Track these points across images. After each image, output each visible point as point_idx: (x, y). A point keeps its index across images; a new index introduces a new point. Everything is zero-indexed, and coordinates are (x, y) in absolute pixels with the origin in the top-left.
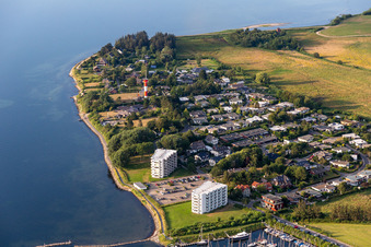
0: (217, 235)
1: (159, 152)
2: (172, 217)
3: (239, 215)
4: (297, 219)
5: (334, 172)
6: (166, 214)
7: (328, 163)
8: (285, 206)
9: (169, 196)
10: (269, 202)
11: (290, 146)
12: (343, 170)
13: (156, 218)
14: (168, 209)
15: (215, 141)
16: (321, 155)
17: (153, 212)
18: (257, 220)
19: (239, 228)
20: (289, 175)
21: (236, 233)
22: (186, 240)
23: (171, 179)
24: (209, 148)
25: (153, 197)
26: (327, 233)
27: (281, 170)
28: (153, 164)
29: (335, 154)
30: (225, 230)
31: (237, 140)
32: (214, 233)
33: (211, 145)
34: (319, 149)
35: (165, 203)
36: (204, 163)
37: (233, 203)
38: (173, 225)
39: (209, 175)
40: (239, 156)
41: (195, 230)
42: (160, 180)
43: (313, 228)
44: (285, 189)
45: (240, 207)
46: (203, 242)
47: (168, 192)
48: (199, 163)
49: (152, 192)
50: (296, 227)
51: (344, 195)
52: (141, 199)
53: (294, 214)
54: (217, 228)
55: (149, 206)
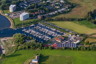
0: (26, 26)
1: (11, 5)
2: (15, 22)
3: (32, 20)
4: (46, 21)
5: (56, 9)
6: (14, 21)
7: (54, 7)
8: (43, 18)
9: (14, 17)
10: (39, 17)
11: (45, 3)
12: (58, 8)
13: (11, 22)
14: (14, 20)
15: (26, 2)
16: (52, 5)
17: (10, 21)
18: (36, 22)
19: (32, 24)
20: (44, 10)
21: (31, 25)
22: (18, 27)
23: (15, 12)
24: (24, 4)
25: (10, 17)
26: (54, 24)
27: (42, 9)
28: (10, 9)
29: (56, 4)
30: (28, 24)
31: (31, 2)
32: (26, 25)
33: (25, 3)
34: (52, 4)
35: (13, 18)
36: (23, 8)
37: (30, 18)
38: (15, 24)
39: (24, 11)
40: (32, 6)
41: (21, 25)
42: (12, 12)
43: (50, 23)
44: (43, 14)
45: (32, 19)
46: (23, 27)
47: (14, 15)
48: (22, 8)
49: (10, 16)
50: (46, 23)
51: (58, 15)
52: (7, 17)
53: (45, 20)
54: (26, 24)
55: (9, 19)
